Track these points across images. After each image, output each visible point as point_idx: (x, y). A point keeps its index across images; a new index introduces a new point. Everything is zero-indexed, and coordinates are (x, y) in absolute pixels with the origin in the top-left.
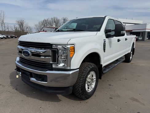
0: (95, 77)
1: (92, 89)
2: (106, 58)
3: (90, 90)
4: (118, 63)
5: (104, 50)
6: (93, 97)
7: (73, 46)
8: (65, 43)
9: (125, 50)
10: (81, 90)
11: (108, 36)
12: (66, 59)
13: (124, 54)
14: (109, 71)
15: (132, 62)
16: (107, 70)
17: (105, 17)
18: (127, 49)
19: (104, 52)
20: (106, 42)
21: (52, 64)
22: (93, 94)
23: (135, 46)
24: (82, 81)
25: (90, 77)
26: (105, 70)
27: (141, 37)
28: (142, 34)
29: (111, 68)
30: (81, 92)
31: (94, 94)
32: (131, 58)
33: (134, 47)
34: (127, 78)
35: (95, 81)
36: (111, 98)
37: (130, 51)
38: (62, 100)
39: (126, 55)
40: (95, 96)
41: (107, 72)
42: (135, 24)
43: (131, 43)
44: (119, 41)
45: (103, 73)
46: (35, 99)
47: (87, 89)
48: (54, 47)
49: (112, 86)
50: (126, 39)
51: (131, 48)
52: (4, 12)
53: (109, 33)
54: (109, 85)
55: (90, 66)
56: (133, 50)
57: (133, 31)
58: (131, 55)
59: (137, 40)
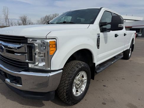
0: (86, 78)
1: (82, 92)
2: (100, 56)
3: (79, 94)
4: (115, 61)
5: (98, 46)
6: (83, 101)
7: (55, 40)
8: (44, 36)
9: (123, 47)
10: (66, 95)
11: (103, 30)
12: (45, 57)
13: (123, 51)
14: (104, 70)
15: (130, 59)
16: (102, 69)
17: (101, 8)
18: (126, 45)
19: (98, 48)
20: (100, 37)
21: (28, 63)
22: (83, 98)
23: (134, 42)
24: (67, 84)
25: (80, 78)
26: (99, 69)
27: (140, 34)
28: (142, 30)
29: (107, 66)
30: (66, 97)
31: (85, 97)
32: (130, 54)
33: (134, 44)
34: (124, 78)
35: (86, 83)
36: (104, 104)
37: (129, 48)
38: (46, 104)
39: (124, 52)
40: (86, 100)
41: (102, 71)
42: (135, 20)
43: (130, 39)
44: (116, 36)
45: (96, 73)
46: (15, 102)
47: (74, 93)
48: (30, 41)
49: (107, 87)
50: (125, 35)
51: (130, 44)
52: (8, 9)
53: (104, 27)
54: (104, 86)
55: (79, 66)
56: (132, 46)
57: (133, 27)
58: (130, 52)
59: (137, 36)
